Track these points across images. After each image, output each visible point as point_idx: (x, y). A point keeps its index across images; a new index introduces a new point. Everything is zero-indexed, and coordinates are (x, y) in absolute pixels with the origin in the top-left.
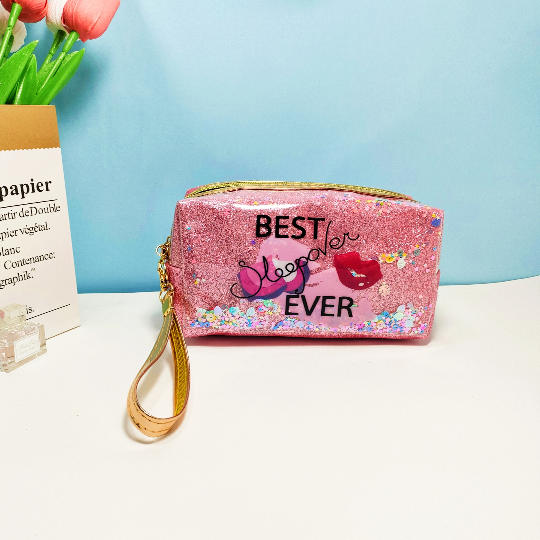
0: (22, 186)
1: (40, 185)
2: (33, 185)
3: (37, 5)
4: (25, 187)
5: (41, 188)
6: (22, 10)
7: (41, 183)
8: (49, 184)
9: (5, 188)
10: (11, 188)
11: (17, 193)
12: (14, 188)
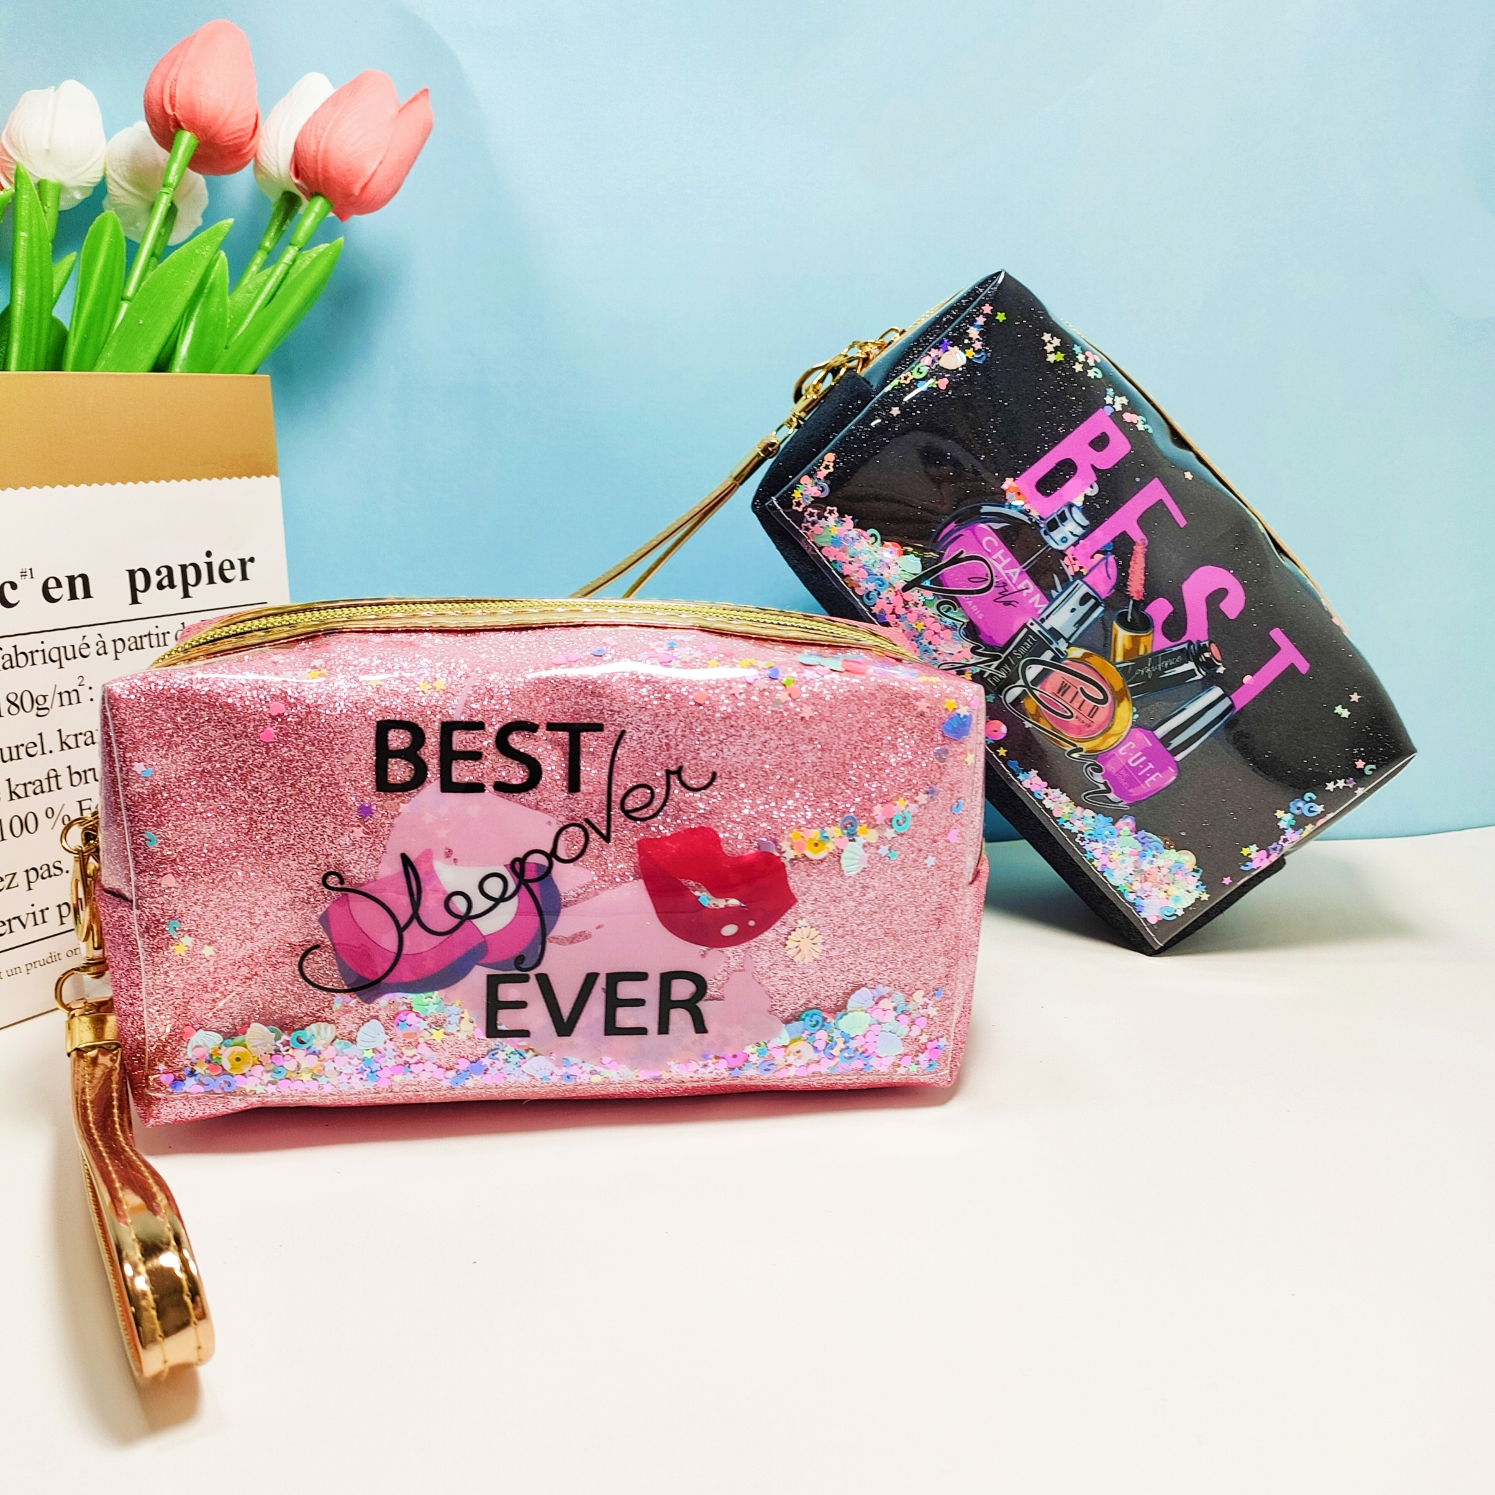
0: (184, 568)
1: (227, 565)
2: (209, 565)
3: (234, 133)
4: (191, 572)
5: (228, 574)
6: (199, 146)
7: (230, 561)
8: (249, 565)
9: (145, 571)
10: (159, 572)
11: (172, 585)
12: (164, 572)
